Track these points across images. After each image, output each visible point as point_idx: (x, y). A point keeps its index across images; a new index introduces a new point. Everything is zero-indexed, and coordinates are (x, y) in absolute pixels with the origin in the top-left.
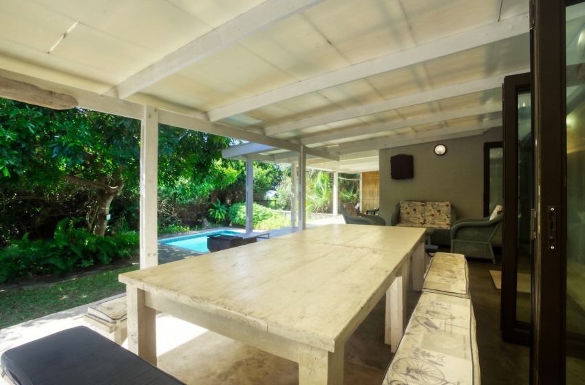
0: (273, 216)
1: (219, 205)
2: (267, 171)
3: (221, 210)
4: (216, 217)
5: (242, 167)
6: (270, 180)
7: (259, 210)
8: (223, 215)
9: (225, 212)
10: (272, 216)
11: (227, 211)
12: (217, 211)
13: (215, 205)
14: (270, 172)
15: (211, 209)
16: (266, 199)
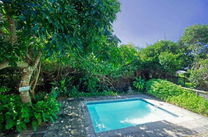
0: (184, 94)
1: (140, 79)
2: (178, 55)
3: (140, 83)
4: (137, 87)
5: (156, 54)
6: (180, 61)
7: (169, 86)
8: (142, 86)
9: (143, 84)
10: (182, 93)
11: (145, 84)
12: (138, 83)
13: (137, 79)
14: (181, 56)
15: (134, 82)
16: (177, 76)
